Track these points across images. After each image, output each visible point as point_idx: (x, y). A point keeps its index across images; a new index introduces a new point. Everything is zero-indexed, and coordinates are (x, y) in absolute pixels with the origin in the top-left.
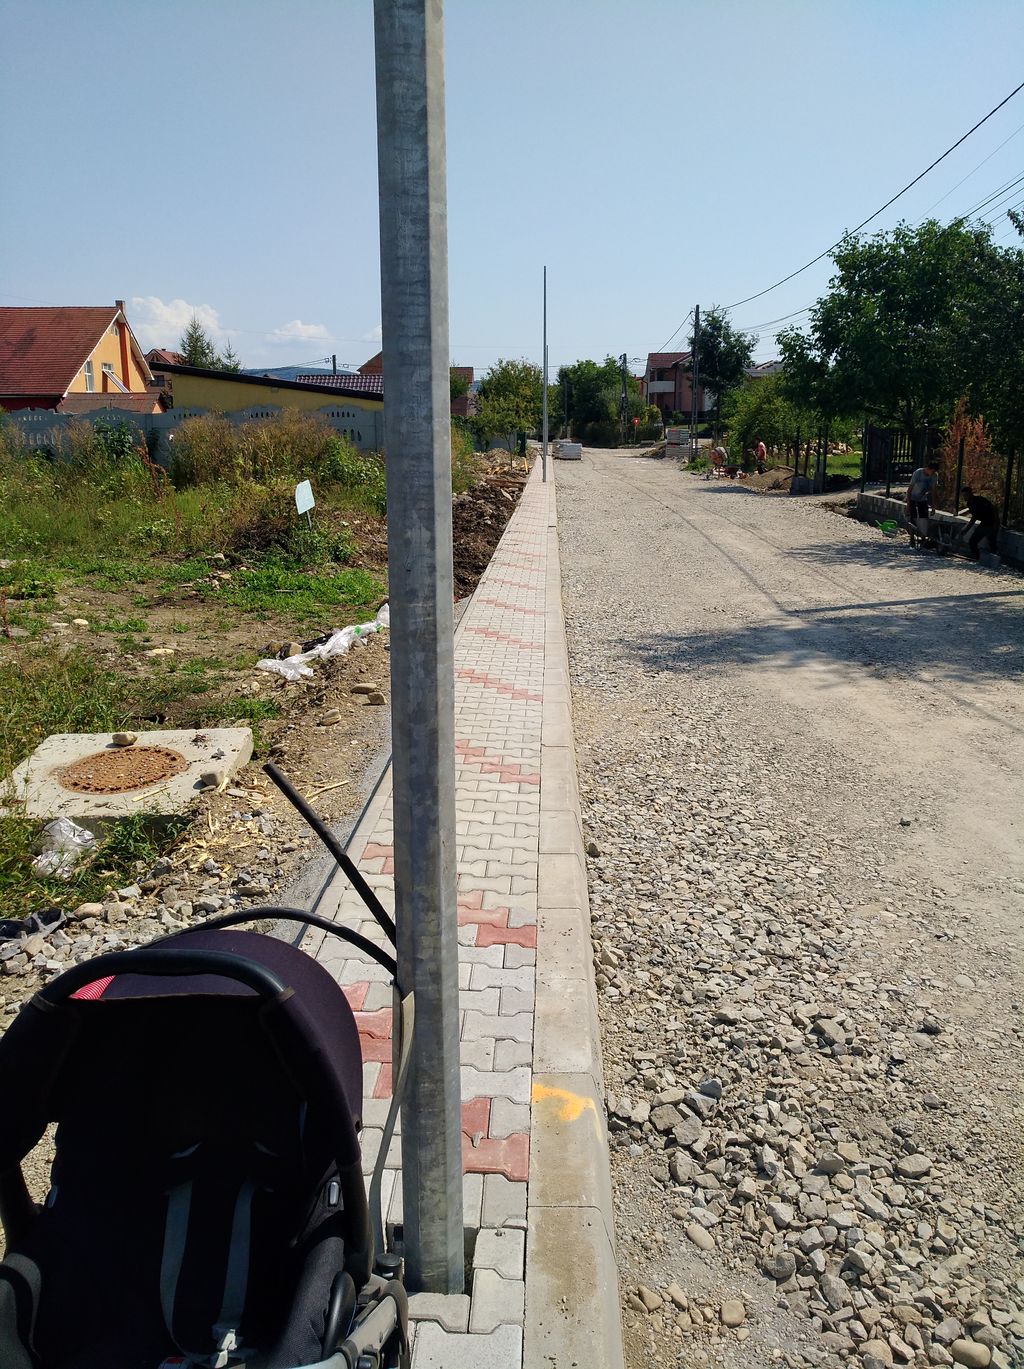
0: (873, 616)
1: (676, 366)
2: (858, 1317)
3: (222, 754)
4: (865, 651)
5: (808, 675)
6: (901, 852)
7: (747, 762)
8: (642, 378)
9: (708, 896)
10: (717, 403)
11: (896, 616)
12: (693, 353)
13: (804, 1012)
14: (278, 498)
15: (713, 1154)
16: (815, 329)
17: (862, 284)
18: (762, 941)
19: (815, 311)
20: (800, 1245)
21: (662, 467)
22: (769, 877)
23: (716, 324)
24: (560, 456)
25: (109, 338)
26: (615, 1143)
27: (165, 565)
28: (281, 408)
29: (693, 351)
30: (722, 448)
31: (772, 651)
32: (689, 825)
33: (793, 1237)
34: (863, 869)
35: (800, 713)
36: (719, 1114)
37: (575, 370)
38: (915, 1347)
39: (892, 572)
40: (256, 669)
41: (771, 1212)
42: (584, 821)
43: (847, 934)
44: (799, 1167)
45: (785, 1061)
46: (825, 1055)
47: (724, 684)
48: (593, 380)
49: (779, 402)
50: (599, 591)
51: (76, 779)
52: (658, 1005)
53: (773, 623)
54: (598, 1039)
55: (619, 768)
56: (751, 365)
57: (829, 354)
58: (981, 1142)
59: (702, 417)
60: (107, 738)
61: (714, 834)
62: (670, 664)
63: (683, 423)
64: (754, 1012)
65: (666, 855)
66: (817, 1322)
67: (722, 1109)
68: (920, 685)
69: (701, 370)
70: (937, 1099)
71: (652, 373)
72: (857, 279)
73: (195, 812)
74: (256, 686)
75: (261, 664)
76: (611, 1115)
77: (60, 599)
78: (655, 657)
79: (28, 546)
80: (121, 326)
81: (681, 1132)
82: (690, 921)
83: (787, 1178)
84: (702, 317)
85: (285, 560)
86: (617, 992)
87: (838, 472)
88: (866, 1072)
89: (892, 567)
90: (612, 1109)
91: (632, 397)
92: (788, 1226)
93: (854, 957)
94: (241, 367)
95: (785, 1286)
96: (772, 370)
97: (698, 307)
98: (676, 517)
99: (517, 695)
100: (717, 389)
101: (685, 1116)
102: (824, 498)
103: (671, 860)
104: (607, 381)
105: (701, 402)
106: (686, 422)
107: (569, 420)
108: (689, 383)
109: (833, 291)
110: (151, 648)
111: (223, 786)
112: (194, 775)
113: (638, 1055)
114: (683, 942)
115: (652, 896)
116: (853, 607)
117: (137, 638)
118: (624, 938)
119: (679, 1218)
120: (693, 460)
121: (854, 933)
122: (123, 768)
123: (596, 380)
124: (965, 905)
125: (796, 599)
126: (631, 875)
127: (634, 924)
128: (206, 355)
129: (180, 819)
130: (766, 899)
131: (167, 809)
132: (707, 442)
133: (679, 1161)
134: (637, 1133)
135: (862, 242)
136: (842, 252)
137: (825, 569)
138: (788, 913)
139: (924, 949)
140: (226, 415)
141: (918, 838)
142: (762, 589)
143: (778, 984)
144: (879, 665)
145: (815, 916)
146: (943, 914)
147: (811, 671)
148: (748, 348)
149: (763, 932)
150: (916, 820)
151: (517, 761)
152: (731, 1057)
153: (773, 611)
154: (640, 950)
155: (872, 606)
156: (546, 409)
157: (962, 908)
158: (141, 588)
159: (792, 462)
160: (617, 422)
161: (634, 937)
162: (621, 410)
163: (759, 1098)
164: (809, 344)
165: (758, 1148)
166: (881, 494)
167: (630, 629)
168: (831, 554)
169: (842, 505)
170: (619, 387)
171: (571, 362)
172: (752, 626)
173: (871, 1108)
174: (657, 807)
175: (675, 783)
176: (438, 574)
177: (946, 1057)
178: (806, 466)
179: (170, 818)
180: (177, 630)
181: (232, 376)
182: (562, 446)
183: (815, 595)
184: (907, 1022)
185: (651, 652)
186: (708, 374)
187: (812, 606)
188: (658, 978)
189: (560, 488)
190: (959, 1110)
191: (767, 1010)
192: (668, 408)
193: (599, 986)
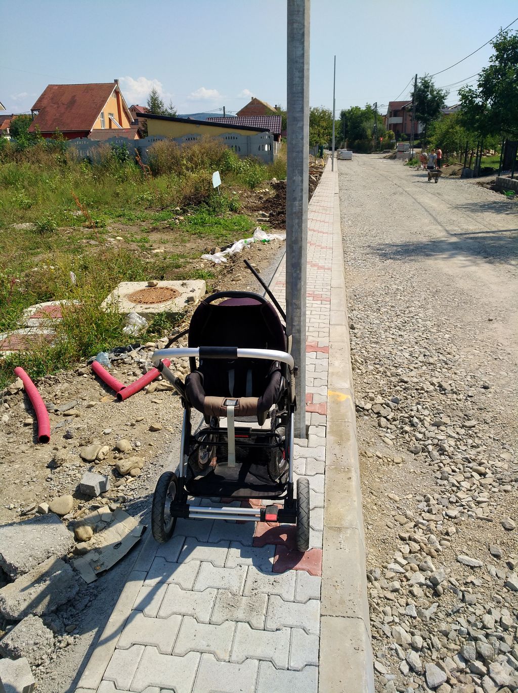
0: (493, 236)
1: (404, 108)
2: (442, 462)
3: (194, 290)
4: (485, 252)
5: (456, 262)
6: (486, 330)
7: (423, 296)
8: (385, 116)
9: (400, 343)
10: (425, 129)
11: (505, 237)
12: (413, 102)
13: (435, 381)
14: (203, 180)
15: (394, 420)
16: (480, 86)
17: (508, 59)
18: (421, 358)
19: (480, 75)
20: (424, 445)
21: (394, 163)
22: (427, 338)
23: (426, 85)
24: (341, 158)
25: (112, 99)
26: (358, 416)
27: (152, 214)
28: (201, 135)
29: (413, 100)
30: (426, 154)
31: (441, 252)
32: (395, 319)
33: (422, 442)
34: (468, 336)
35: (451, 278)
36: (398, 409)
37: (349, 112)
38: (460, 469)
39: (507, 216)
40: (201, 259)
41: (414, 436)
42: (349, 317)
43: (457, 357)
44: (426, 424)
45: (425, 394)
46: (442, 394)
47: (416, 265)
48: (358, 117)
49: (458, 128)
50: (359, 224)
51: (136, 298)
52: (376, 376)
53: (443, 239)
54: (352, 384)
55: (365, 298)
56: (445, 107)
57: (487, 100)
58: (497, 419)
59: (416, 136)
60: (146, 283)
61: (406, 322)
62: (392, 256)
63: (406, 140)
64: (415, 380)
65: (384, 329)
66: (427, 464)
67: (399, 408)
68: (509, 266)
69: (417, 110)
70: (483, 406)
71: (391, 112)
72: (505, 56)
73: (186, 312)
74: (202, 265)
75: (204, 256)
76: (357, 406)
77: (108, 228)
78: (385, 253)
79: (88, 205)
80: (117, 93)
81: (383, 412)
82: (392, 351)
83: (422, 427)
84: (419, 81)
85: (208, 210)
86: (360, 371)
87: (488, 166)
88: (457, 399)
89: (507, 214)
90: (357, 404)
91: (379, 126)
92: (420, 440)
93: (459, 365)
94: (177, 114)
95: (417, 455)
96: (456, 110)
97: (416, 75)
98: (399, 189)
99: (320, 268)
100: (425, 121)
101: (385, 408)
102: (478, 180)
103: (386, 331)
104: (366, 118)
105: (416, 129)
106: (408, 140)
107: (346, 138)
108: (410, 118)
109: (492, 64)
110: (154, 249)
111: (197, 302)
112: (185, 297)
113: (368, 391)
114: (389, 358)
115: (377, 343)
116: (484, 232)
117: (147, 245)
118: (364, 356)
119: (380, 436)
120: (410, 160)
121: (461, 357)
122: (154, 295)
123: (360, 117)
124: (510, 349)
125: (456, 228)
126: (368, 336)
127: (368, 351)
128: (160, 108)
129: (181, 314)
130: (425, 345)
131: (175, 310)
132: (419, 150)
133: (382, 420)
134: (366, 413)
135: (509, 35)
136: (497, 41)
137: (473, 215)
138: (433, 349)
139: (489, 362)
140: (174, 139)
141: (495, 325)
142: (439, 224)
143: (426, 372)
144: (491, 258)
145: (445, 351)
146: (499, 352)
147: (458, 260)
148: (443, 97)
149: (422, 355)
150: (496, 319)
151: (320, 293)
152: (405, 393)
153: (444, 234)
154: (370, 359)
155: (493, 232)
156: (334, 133)
157: (509, 350)
158: (143, 224)
159: (463, 161)
160: (371, 140)
161: (368, 355)
162: (373, 133)
163: (414, 404)
164: (476, 95)
165: (412, 419)
166: (509, 177)
167: (374, 242)
168: (478, 208)
169: (488, 183)
170: (373, 120)
171: (347, 108)
172: (433, 240)
173: (457, 409)
174: (381, 313)
175: (390, 304)
176: (304, 192)
177: (489, 396)
178: (470, 163)
179: (176, 314)
180: (163, 242)
181: (173, 119)
182: (342, 153)
183: (465, 227)
184: (477, 385)
185: (383, 251)
186: (420, 113)
187: (463, 232)
188: (377, 368)
189: (340, 174)
190: (490, 410)
191: (421, 379)
192: (399, 132)
193: (353, 369)
